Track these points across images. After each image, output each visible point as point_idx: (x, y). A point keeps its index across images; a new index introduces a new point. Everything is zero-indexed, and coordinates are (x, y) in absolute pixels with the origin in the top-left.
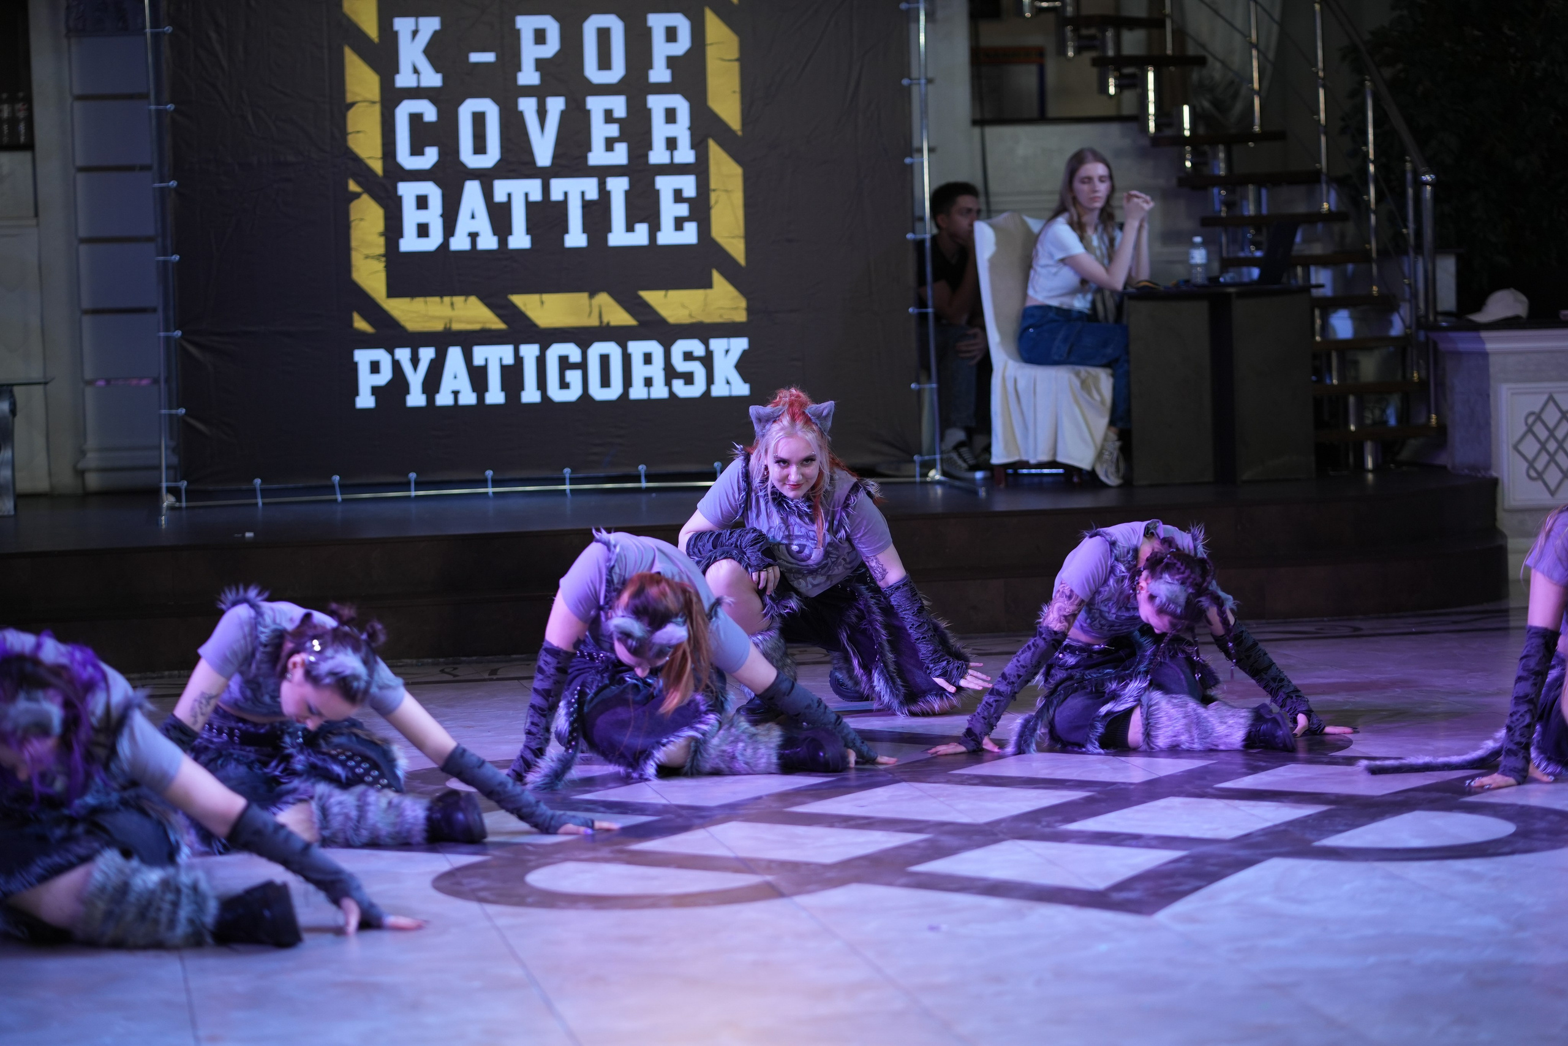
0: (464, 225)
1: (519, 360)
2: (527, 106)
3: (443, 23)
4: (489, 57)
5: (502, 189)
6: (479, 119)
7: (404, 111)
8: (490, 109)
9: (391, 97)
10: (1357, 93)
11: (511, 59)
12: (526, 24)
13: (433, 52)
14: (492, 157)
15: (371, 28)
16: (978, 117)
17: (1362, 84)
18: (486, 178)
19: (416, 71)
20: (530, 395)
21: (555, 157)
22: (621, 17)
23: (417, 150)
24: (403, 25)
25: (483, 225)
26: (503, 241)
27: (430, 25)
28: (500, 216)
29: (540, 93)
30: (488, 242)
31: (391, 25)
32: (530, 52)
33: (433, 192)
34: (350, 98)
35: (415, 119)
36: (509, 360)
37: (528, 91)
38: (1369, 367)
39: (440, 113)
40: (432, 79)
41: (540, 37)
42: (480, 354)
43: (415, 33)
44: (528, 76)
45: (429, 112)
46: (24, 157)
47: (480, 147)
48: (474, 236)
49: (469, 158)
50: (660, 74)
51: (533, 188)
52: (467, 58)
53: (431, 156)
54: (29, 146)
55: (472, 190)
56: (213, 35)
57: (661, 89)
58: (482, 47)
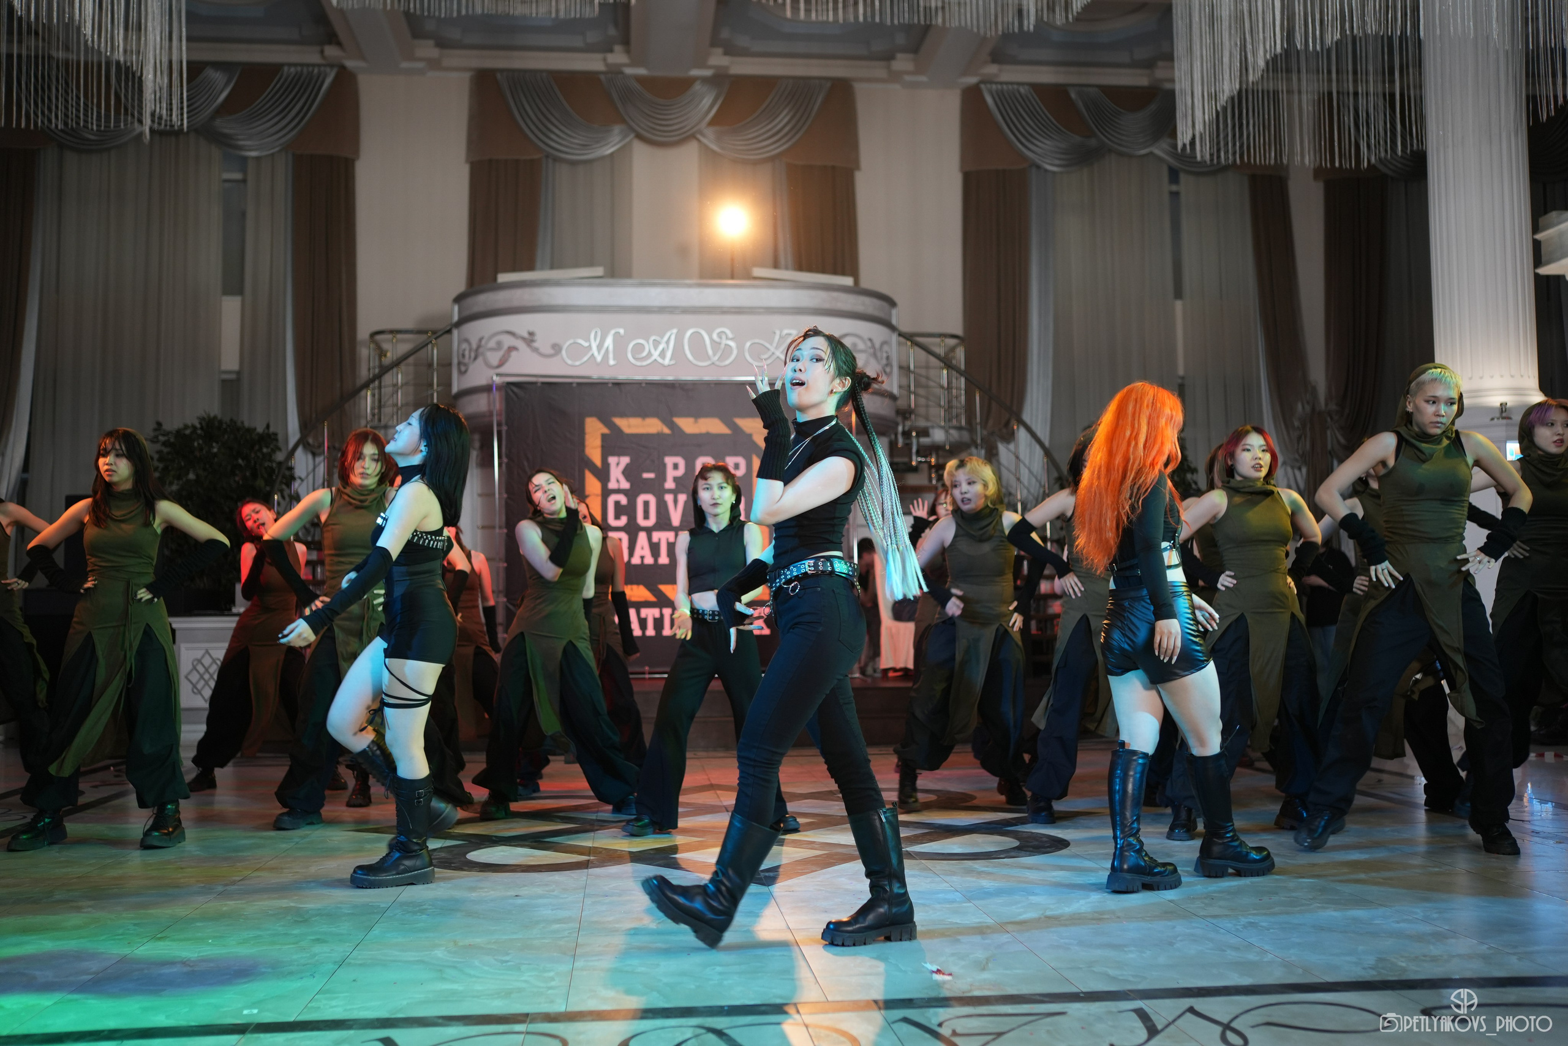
0: (638, 552)
1: (662, 615)
2: (669, 498)
3: (631, 460)
4: (651, 475)
5: (656, 536)
6: (646, 504)
7: (612, 499)
8: (652, 499)
9: (606, 493)
11: (662, 476)
12: (669, 461)
13: (627, 473)
14: (652, 521)
15: (598, 462)
18: (649, 531)
19: (618, 481)
20: (667, 632)
21: (682, 521)
23: (617, 517)
24: (612, 460)
25: (647, 552)
26: (656, 560)
27: (625, 460)
28: (655, 549)
29: (675, 492)
30: (649, 560)
31: (607, 460)
32: (671, 474)
33: (624, 537)
34: (587, 493)
35: (617, 504)
36: (657, 615)
37: (669, 491)
39: (629, 501)
40: (625, 485)
41: (676, 466)
42: (644, 612)
43: (618, 464)
44: (670, 484)
45: (624, 500)
47: (646, 516)
48: (642, 558)
49: (641, 521)
51: (670, 535)
52: (641, 476)
53: (624, 520)
55: (642, 537)
56: (526, 463)
58: (648, 471)
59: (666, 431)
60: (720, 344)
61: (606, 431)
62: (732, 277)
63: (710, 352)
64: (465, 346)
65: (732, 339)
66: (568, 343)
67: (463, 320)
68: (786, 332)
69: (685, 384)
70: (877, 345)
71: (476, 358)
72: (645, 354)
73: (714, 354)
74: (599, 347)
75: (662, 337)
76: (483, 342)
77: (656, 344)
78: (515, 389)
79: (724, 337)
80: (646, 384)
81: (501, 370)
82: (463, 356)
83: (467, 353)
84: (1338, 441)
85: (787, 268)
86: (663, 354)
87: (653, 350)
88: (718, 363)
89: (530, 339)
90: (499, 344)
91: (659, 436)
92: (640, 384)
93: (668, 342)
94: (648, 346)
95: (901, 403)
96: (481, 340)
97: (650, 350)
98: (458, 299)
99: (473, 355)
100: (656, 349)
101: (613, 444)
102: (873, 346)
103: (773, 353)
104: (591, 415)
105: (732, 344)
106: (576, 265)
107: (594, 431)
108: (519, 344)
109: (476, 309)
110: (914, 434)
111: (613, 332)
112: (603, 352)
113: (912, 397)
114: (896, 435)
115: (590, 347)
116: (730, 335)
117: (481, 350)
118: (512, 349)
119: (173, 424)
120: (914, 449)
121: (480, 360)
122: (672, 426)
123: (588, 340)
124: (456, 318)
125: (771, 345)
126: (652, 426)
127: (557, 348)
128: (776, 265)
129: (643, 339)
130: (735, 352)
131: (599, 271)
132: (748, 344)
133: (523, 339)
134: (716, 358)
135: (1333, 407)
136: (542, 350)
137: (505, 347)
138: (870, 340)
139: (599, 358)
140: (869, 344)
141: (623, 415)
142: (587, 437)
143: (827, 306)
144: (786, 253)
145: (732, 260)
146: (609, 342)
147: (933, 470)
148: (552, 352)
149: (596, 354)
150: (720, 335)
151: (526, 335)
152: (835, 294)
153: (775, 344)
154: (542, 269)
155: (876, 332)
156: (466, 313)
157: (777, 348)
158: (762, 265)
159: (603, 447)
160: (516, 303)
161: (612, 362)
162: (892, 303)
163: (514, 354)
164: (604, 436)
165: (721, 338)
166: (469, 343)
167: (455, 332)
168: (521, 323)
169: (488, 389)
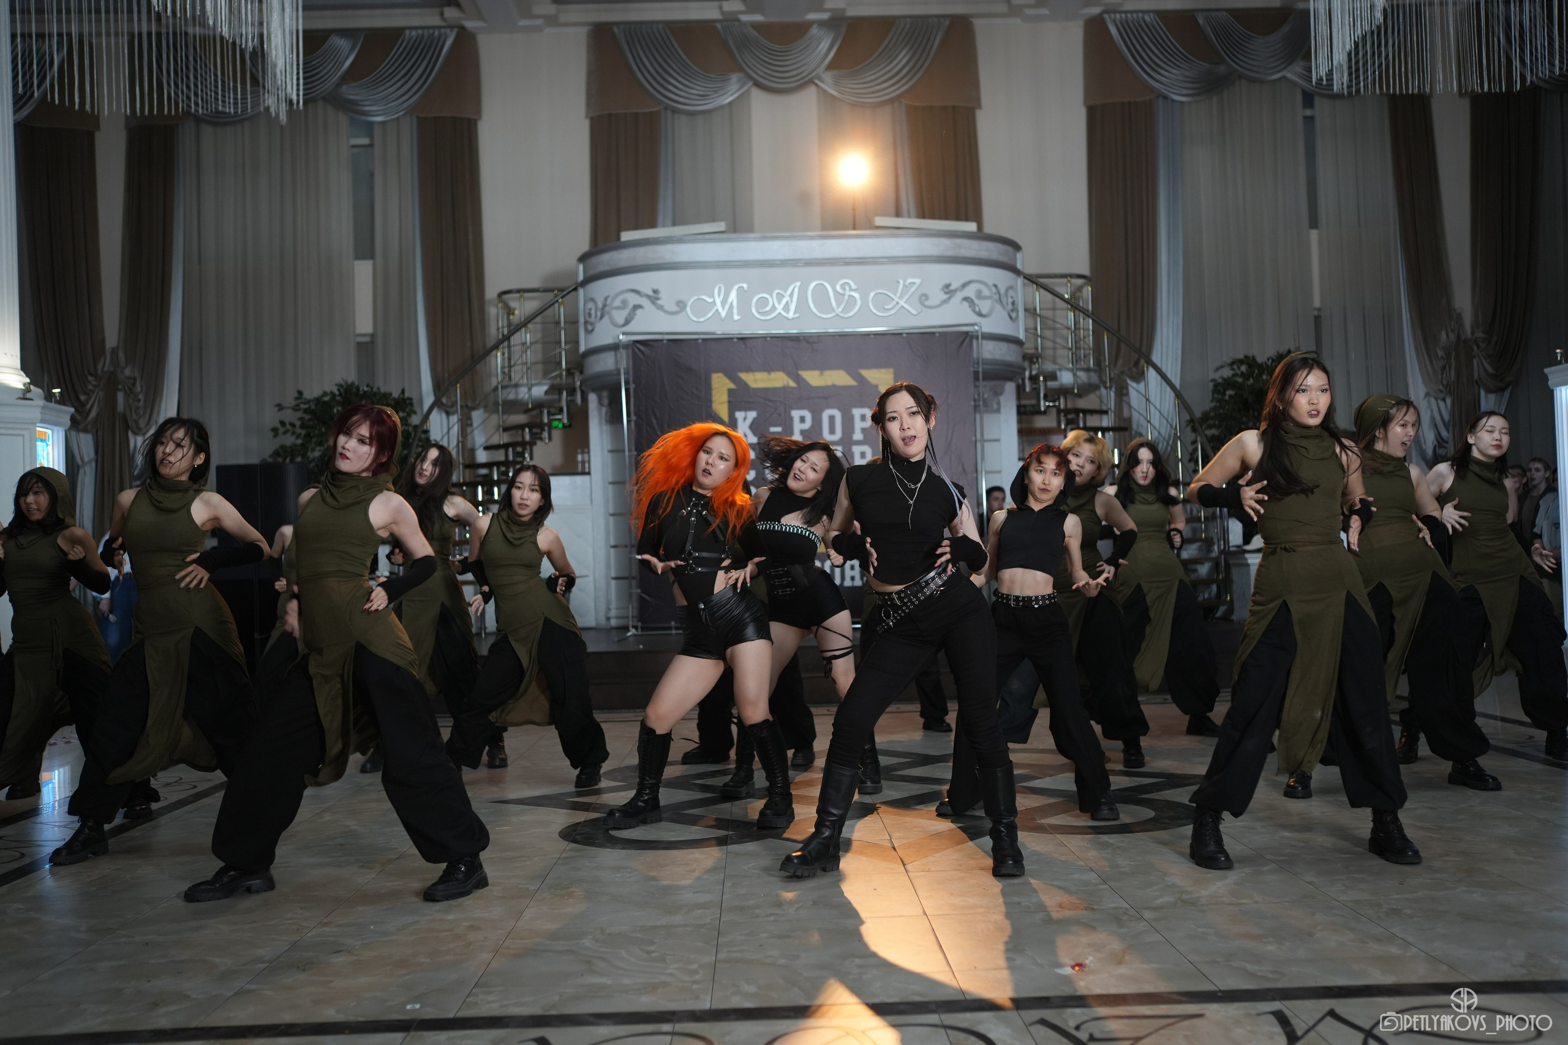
3: (758, 414)
10: (1194, 442)
12: (796, 414)
13: (754, 427)
15: (724, 415)
16: (1021, 456)
17: (1196, 438)
22: (839, 410)
24: (739, 415)
27: (752, 415)
31: (734, 415)
32: (798, 427)
38: (1204, 570)
41: (802, 419)
43: (745, 419)
46: (587, 478)
50: (858, 436)
52: (768, 429)
54: (589, 473)
56: (654, 421)
57: (859, 443)
58: (775, 425)
59: (792, 384)
60: (844, 295)
61: (732, 386)
62: (854, 228)
63: (834, 304)
64: (590, 305)
65: (855, 290)
66: (692, 300)
67: (589, 280)
68: (909, 281)
69: (811, 337)
70: (1002, 291)
71: (601, 318)
72: (768, 308)
73: (838, 307)
74: (723, 303)
75: (785, 291)
76: (609, 302)
77: (780, 297)
78: (641, 347)
79: (847, 288)
80: (771, 337)
81: (627, 329)
82: (590, 315)
83: (593, 312)
84: (1486, 370)
85: (909, 217)
86: (786, 308)
87: (776, 304)
88: (841, 315)
89: (654, 297)
90: (625, 303)
91: (785, 389)
92: (765, 338)
93: (791, 295)
94: (772, 300)
95: (1029, 349)
96: (606, 299)
97: (773, 304)
98: (583, 259)
99: (599, 314)
100: (779, 303)
101: (740, 399)
102: (999, 292)
103: (897, 303)
104: (717, 371)
105: (856, 295)
106: (698, 221)
107: (720, 387)
108: (644, 302)
109: (601, 268)
110: (1041, 378)
111: (736, 287)
112: (727, 307)
113: (1039, 340)
114: (1023, 380)
115: (714, 302)
116: (854, 286)
117: (607, 309)
118: (637, 307)
119: (312, 392)
120: (1042, 395)
121: (606, 318)
122: (798, 379)
123: (713, 297)
124: (581, 278)
125: (895, 295)
126: (778, 380)
127: (681, 305)
128: (898, 214)
129: (768, 293)
130: (859, 303)
131: (721, 226)
132: (872, 294)
133: (648, 297)
134: (840, 310)
135: (1480, 334)
136: (666, 308)
137: (631, 306)
138: (995, 286)
139: (723, 314)
140: (994, 290)
141: (749, 370)
142: (714, 392)
143: (950, 253)
144: (908, 201)
145: (854, 210)
146: (733, 297)
147: (1062, 415)
148: (677, 309)
149: (720, 309)
150: (843, 287)
151: (651, 293)
152: (959, 241)
153: (898, 295)
154: (664, 226)
155: (1001, 277)
156: (591, 272)
157: (900, 298)
158: (885, 214)
159: (729, 402)
160: (640, 262)
161: (736, 317)
162: (1017, 247)
163: (639, 312)
164: (730, 391)
165: (844, 289)
166: (595, 303)
167: (581, 291)
168: (644, 281)
169: (615, 347)
